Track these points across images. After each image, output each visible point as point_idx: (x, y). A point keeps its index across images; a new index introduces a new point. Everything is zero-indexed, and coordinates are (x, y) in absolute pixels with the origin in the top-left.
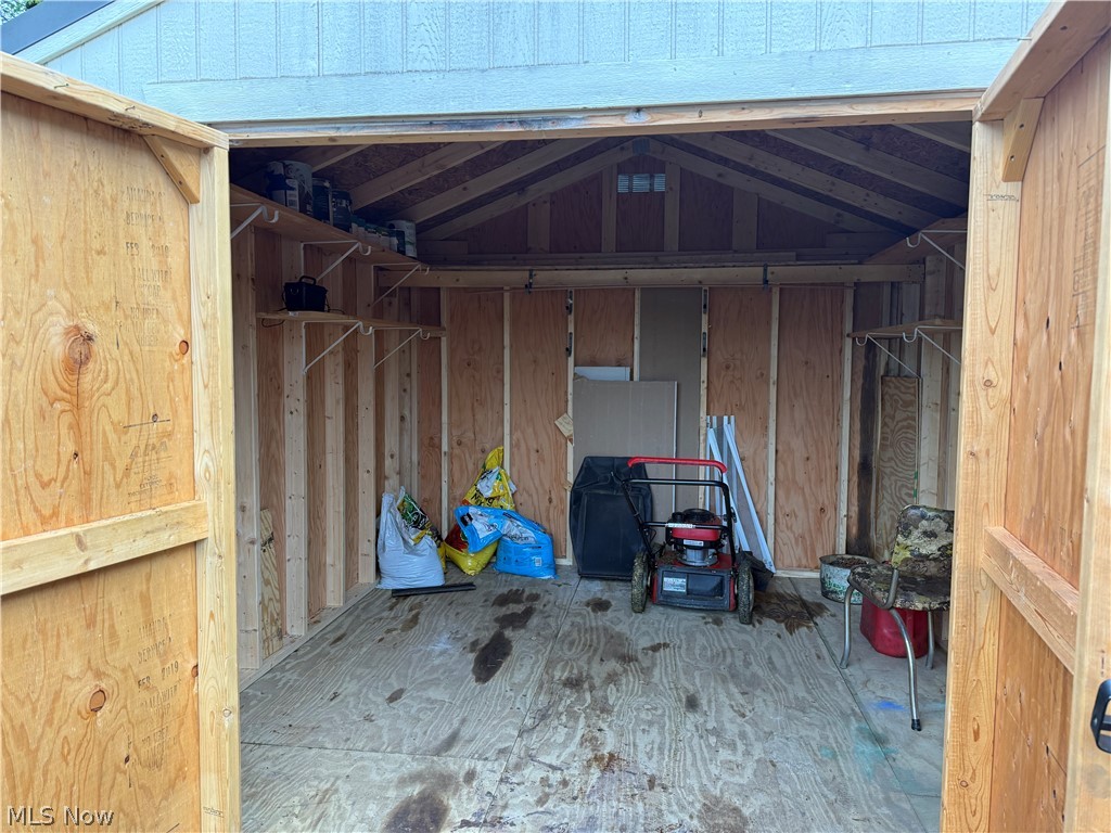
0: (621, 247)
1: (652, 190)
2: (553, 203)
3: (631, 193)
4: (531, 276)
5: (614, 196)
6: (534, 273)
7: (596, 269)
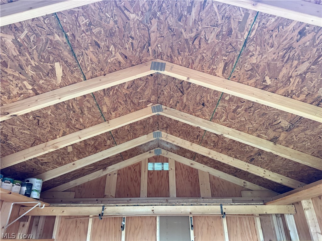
0: (149, 195)
1: (163, 170)
2: (118, 174)
3: (154, 171)
4: (103, 209)
5: (147, 172)
6: (105, 207)
7: (138, 205)
